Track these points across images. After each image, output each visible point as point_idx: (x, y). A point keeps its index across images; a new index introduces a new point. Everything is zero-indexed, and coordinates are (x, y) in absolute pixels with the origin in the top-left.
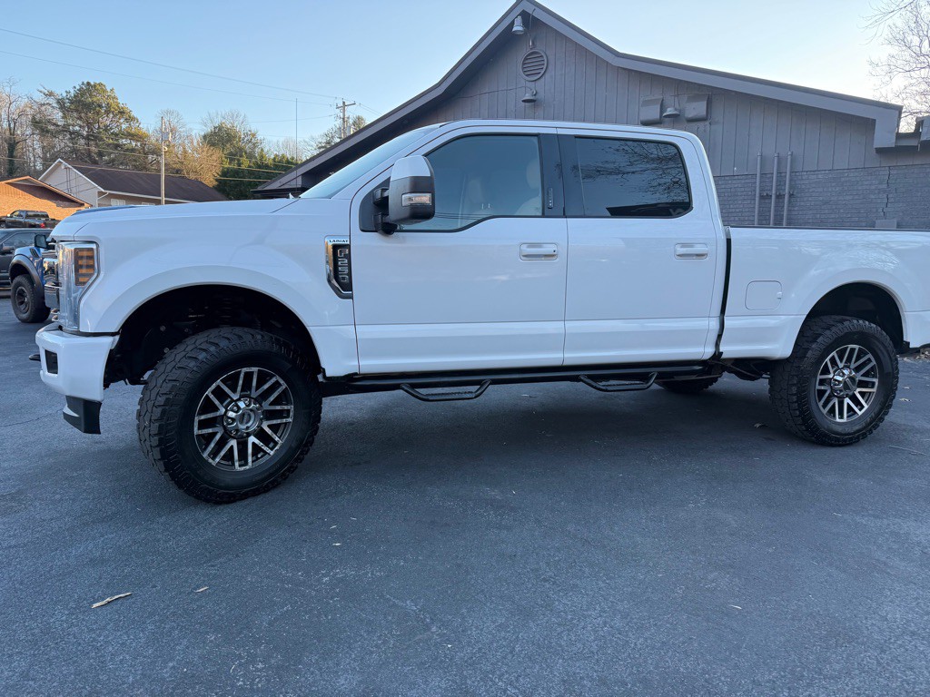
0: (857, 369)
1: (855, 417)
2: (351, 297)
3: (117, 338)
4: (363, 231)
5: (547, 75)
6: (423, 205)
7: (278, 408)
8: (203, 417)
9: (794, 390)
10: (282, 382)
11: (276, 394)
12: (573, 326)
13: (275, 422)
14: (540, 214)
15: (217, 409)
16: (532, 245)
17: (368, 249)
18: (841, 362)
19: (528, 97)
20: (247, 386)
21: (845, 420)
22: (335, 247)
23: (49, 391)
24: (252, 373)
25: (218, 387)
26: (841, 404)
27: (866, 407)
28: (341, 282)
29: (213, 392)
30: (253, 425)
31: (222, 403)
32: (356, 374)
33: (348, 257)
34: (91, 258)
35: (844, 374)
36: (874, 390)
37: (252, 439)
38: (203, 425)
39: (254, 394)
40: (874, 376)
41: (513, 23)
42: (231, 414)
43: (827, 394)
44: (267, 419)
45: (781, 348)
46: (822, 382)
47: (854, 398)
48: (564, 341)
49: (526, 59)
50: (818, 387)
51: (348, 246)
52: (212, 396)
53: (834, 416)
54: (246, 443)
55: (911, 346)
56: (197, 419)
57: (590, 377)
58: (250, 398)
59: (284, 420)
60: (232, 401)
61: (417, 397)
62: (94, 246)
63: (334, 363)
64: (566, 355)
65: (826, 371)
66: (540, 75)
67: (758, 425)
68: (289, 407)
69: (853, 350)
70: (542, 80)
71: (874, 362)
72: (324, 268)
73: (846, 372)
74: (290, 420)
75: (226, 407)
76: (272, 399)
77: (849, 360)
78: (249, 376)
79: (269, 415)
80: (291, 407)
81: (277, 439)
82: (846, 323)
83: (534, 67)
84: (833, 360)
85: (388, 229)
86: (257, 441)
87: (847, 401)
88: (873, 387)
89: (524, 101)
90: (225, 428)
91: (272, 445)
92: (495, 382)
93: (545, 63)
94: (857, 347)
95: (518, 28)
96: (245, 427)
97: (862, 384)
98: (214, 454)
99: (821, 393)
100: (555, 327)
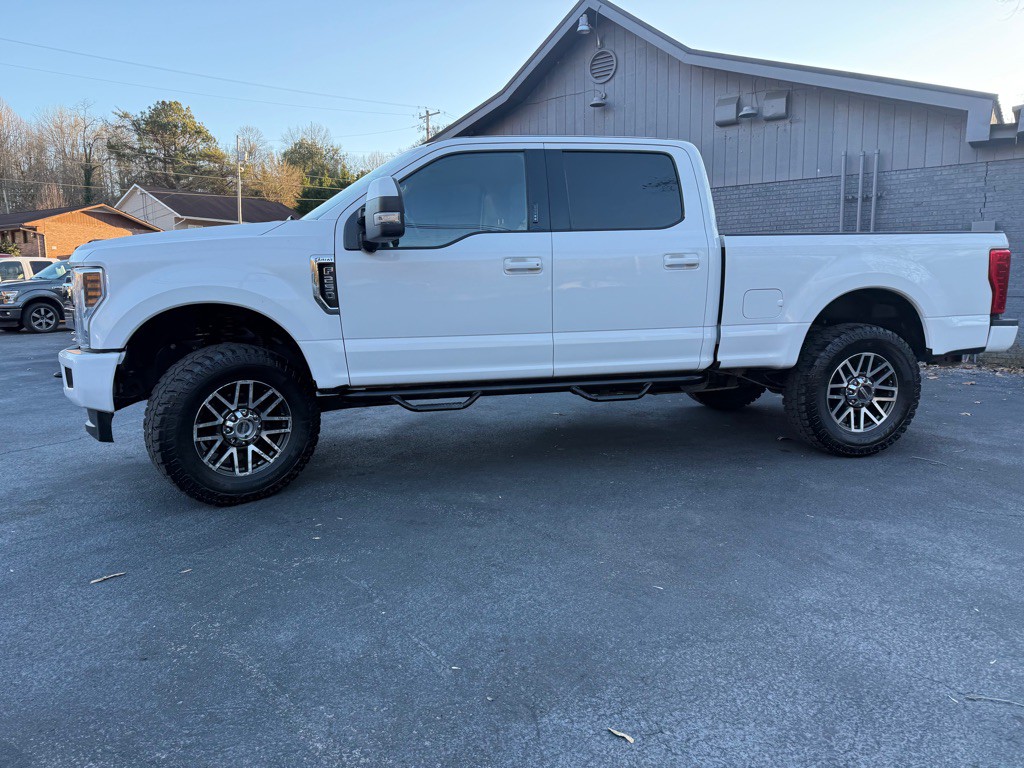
0: (874, 378)
1: (873, 427)
2: (337, 313)
3: (124, 354)
4: (347, 249)
5: (617, 76)
6: (392, 224)
7: (276, 419)
8: (201, 426)
9: (803, 398)
10: (278, 394)
11: (273, 406)
12: (561, 338)
13: (273, 432)
14: (525, 229)
15: (216, 419)
16: (515, 259)
17: (352, 266)
18: (856, 370)
19: (596, 101)
20: (244, 398)
21: (861, 430)
22: (321, 266)
23: (72, 406)
24: (248, 385)
25: (215, 398)
26: (857, 413)
27: (885, 416)
28: (328, 297)
29: (210, 403)
30: (251, 434)
31: (220, 414)
32: (346, 386)
33: (334, 274)
34: (98, 281)
35: (858, 383)
36: (894, 399)
37: (251, 448)
38: (201, 432)
39: (252, 406)
40: (893, 385)
41: (577, 24)
42: (229, 423)
43: (840, 404)
44: (266, 429)
45: (786, 355)
46: (834, 391)
47: (871, 408)
48: (553, 353)
49: (594, 60)
50: (829, 396)
51: (333, 265)
52: (209, 407)
53: (850, 427)
54: (246, 451)
55: (934, 353)
56: (195, 427)
57: (582, 388)
58: (248, 409)
59: (283, 431)
60: (231, 411)
61: (406, 408)
62: (100, 271)
63: (326, 376)
64: (556, 367)
65: (838, 379)
66: (609, 77)
67: (780, 438)
68: (287, 418)
69: (867, 359)
70: (612, 81)
71: (892, 371)
72: (311, 286)
73: (861, 381)
74: (288, 430)
75: (225, 418)
76: (269, 410)
77: (864, 368)
78: (245, 388)
79: (267, 425)
80: (289, 419)
81: (276, 448)
82: (858, 331)
83: (604, 67)
84: (845, 368)
85: (370, 247)
86: (257, 450)
87: (864, 410)
88: (892, 396)
89: (592, 105)
90: (224, 436)
91: (271, 454)
92: (485, 393)
93: (615, 63)
94: (872, 355)
95: (583, 27)
96: (244, 436)
97: (879, 393)
98: (215, 461)
99: (834, 403)
100: (543, 339)
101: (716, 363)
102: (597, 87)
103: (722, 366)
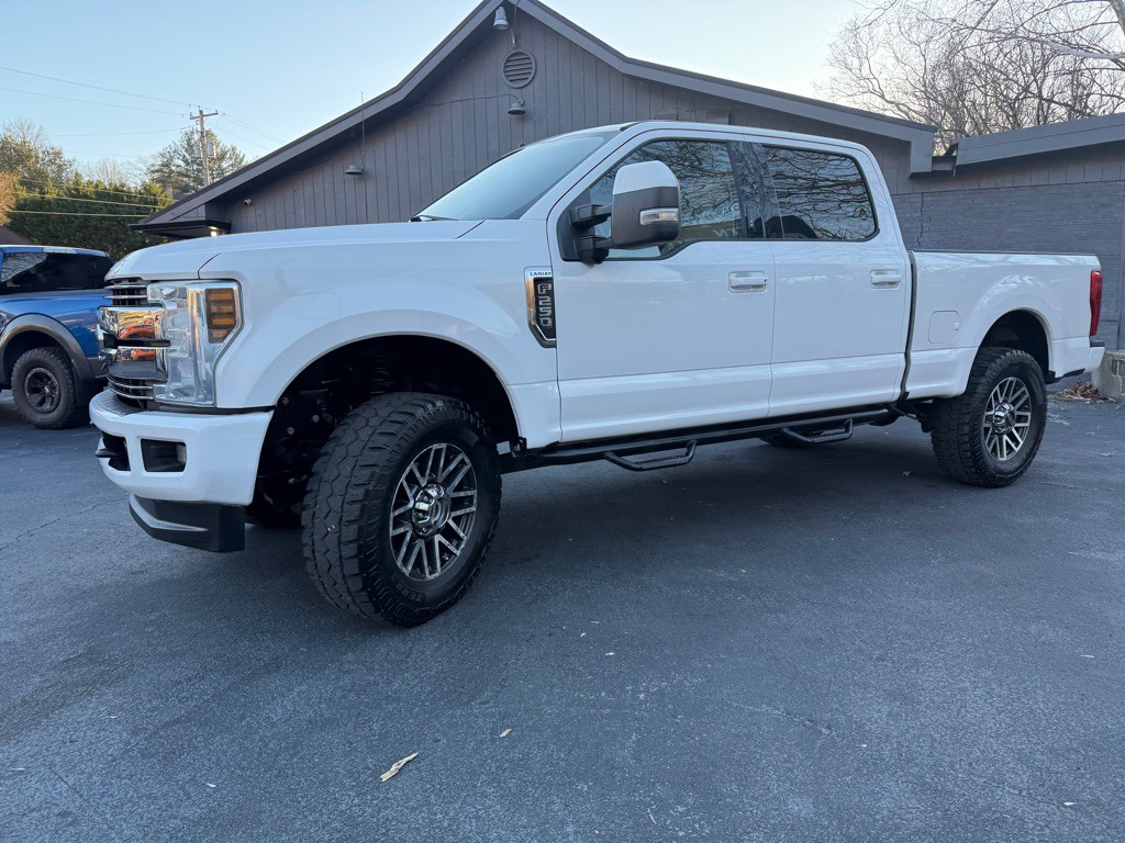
0: (1015, 403)
1: (1013, 455)
2: (554, 345)
3: (272, 413)
4: (565, 260)
5: (536, 82)
6: (669, 223)
7: (462, 494)
8: (397, 513)
9: (966, 429)
10: (467, 460)
11: (460, 477)
12: (779, 370)
13: (459, 513)
15: (408, 501)
16: (740, 274)
18: (1002, 396)
19: (515, 107)
21: (1004, 459)
22: (537, 281)
24: (442, 450)
25: (411, 471)
26: (1001, 442)
27: (1021, 442)
28: (545, 330)
29: (406, 479)
31: (412, 492)
32: (558, 443)
33: (551, 293)
34: (232, 302)
35: (1004, 409)
36: (1027, 424)
37: (438, 538)
38: (396, 523)
39: (441, 477)
40: (1027, 410)
41: (492, 16)
43: (990, 432)
44: (452, 510)
45: (958, 384)
46: (987, 419)
47: (1011, 436)
48: (771, 388)
49: (508, 61)
50: (984, 425)
51: (552, 278)
52: (405, 484)
53: (996, 455)
54: (433, 544)
55: (1055, 376)
56: (392, 516)
58: (438, 483)
59: (468, 510)
60: (421, 487)
61: (624, 466)
62: (234, 287)
63: (536, 430)
64: (772, 405)
65: (990, 407)
66: (527, 82)
67: (907, 474)
68: (469, 493)
69: (1011, 383)
70: (530, 88)
71: (1028, 395)
72: (524, 311)
73: (1006, 406)
74: (474, 509)
75: (415, 497)
76: (456, 482)
77: (1007, 395)
78: (437, 455)
79: (454, 504)
80: (474, 493)
81: (462, 535)
82: (1008, 354)
83: (519, 71)
84: (995, 395)
85: (597, 256)
86: (444, 541)
87: (1005, 437)
88: (1026, 422)
89: (510, 112)
90: (413, 524)
91: (455, 542)
92: (701, 442)
94: (1014, 379)
95: (500, 21)
96: (434, 521)
97: (1018, 419)
98: (406, 560)
99: (987, 430)
100: (762, 372)
101: (905, 394)
102: (513, 92)
103: (909, 397)
